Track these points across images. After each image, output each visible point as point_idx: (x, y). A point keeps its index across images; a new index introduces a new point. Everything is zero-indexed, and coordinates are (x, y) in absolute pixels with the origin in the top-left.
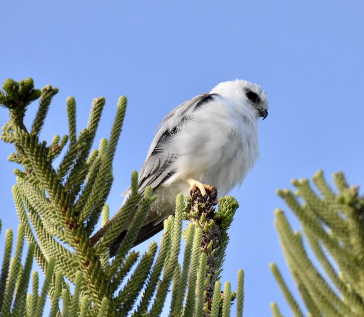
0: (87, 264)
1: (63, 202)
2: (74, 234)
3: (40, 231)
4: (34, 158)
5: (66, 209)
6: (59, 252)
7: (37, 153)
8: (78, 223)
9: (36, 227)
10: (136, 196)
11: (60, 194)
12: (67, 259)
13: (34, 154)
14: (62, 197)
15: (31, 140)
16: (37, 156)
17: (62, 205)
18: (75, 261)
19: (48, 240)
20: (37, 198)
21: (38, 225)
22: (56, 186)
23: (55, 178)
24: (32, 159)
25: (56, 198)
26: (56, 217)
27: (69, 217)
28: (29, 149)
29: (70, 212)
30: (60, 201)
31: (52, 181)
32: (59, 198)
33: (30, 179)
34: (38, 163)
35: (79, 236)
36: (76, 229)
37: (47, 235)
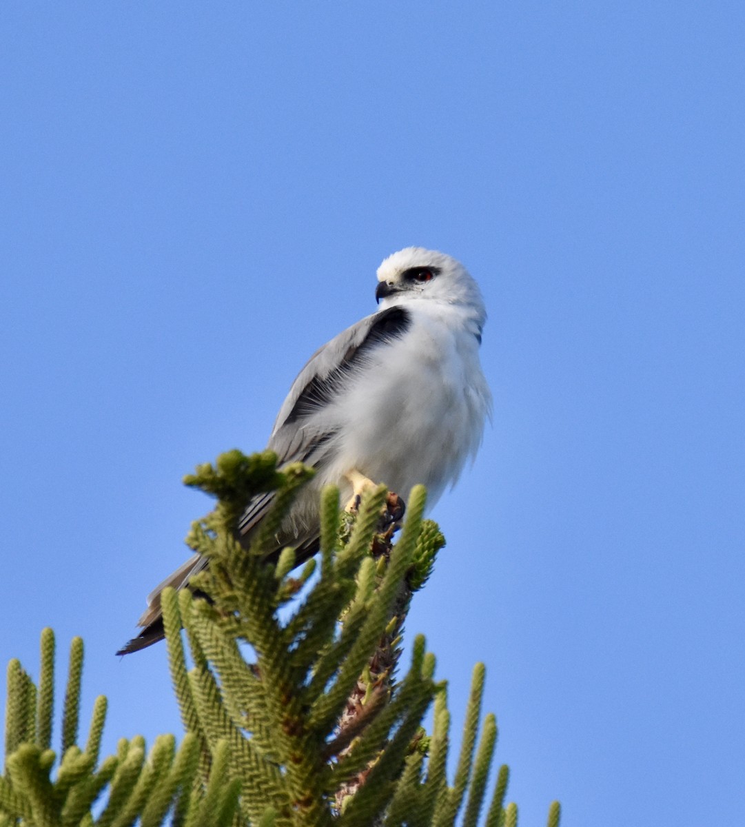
0: (307, 803)
1: (286, 684)
2: (295, 746)
3: (216, 711)
4: (249, 597)
5: (289, 699)
6: (249, 762)
7: (257, 589)
8: (306, 727)
9: (208, 701)
10: (418, 685)
11: (283, 669)
12: (266, 782)
13: (251, 590)
14: (286, 676)
15: (250, 565)
16: (255, 595)
17: (283, 690)
18: (282, 791)
19: (230, 733)
20: (221, 643)
21: (212, 698)
22: (280, 653)
23: (280, 639)
24: (245, 598)
25: (274, 676)
26: (263, 706)
27: (292, 713)
28: (243, 580)
29: (294, 706)
30: (281, 683)
31: (274, 644)
32: (280, 676)
33: (228, 628)
34: (256, 608)
35: (304, 751)
36: (300, 736)
37: (228, 724)
